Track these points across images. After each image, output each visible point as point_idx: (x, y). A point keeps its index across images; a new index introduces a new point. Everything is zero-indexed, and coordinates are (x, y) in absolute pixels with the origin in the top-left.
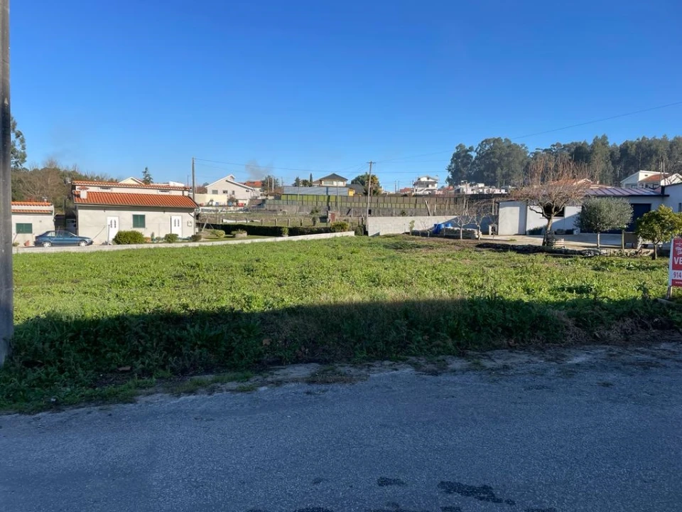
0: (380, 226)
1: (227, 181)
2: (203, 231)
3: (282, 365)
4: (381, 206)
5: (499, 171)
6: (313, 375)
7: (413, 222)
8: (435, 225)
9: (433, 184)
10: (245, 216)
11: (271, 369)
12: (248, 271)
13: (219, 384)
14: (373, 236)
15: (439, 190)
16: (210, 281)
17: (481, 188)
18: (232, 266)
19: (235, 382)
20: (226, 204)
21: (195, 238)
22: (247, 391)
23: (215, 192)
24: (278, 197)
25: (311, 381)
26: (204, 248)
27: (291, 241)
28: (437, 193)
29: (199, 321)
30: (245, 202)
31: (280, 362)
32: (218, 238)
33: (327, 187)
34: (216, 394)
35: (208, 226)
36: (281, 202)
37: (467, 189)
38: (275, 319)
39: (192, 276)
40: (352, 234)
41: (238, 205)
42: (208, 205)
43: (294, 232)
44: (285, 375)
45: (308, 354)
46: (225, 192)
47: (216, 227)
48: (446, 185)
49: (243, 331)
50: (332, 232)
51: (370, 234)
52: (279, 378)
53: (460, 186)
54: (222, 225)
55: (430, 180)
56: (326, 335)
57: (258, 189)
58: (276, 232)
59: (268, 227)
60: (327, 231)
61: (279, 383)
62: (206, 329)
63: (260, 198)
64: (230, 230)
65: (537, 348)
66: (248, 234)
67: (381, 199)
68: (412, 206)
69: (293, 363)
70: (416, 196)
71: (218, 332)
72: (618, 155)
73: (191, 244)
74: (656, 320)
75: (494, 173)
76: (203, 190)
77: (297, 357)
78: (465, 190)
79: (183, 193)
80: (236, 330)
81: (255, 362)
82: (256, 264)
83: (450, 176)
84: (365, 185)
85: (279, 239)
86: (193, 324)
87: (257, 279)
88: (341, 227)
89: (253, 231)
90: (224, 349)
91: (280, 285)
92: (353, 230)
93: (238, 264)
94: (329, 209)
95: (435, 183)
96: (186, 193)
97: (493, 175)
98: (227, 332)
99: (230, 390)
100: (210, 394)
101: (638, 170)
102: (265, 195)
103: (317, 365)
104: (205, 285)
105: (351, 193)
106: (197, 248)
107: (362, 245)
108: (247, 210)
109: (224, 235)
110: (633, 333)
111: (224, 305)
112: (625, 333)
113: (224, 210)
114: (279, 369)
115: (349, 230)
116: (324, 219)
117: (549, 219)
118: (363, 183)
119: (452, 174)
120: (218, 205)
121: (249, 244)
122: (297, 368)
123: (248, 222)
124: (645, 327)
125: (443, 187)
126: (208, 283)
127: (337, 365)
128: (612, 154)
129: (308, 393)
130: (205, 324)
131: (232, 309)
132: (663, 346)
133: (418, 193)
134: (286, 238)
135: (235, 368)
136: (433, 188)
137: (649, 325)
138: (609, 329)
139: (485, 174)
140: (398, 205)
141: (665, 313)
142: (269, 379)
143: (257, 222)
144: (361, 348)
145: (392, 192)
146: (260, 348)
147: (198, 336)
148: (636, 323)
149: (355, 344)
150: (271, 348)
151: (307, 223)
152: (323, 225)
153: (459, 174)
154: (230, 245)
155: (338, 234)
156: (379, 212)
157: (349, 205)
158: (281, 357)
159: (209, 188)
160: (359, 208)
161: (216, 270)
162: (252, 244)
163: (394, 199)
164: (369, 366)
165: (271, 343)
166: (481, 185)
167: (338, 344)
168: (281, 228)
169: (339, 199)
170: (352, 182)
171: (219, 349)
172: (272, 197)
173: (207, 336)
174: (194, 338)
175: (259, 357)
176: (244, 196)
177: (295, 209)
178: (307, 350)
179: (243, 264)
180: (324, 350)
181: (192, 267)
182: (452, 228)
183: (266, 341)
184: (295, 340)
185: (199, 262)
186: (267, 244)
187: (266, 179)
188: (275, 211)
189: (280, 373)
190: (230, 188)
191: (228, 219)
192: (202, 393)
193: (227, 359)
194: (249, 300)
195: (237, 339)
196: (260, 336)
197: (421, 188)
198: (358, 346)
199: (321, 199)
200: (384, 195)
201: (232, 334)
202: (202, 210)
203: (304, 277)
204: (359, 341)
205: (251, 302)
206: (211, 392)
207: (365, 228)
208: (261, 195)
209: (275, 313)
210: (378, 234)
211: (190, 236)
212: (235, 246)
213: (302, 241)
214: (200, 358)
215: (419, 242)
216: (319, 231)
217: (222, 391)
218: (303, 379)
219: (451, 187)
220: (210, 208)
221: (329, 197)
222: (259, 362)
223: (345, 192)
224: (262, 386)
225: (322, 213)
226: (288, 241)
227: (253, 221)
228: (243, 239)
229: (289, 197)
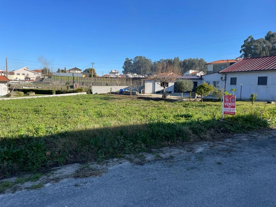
0: (97, 90)
1: (24, 69)
2: (12, 92)
3: (59, 166)
4: (97, 81)
5: (142, 69)
6: (77, 172)
7: (112, 88)
8: (121, 90)
9: (117, 73)
10: (34, 85)
11: (52, 170)
12: (36, 111)
13: (19, 185)
14: (95, 94)
15: (119, 76)
16: (15, 117)
17: (136, 75)
18: (27, 109)
19: (30, 182)
20: (24, 80)
21: (8, 96)
22: (38, 188)
23: (18, 74)
24: (50, 77)
25: (76, 177)
26: (12, 100)
27: (57, 97)
28: (119, 77)
29: (6, 144)
30: (34, 79)
31: (57, 165)
32: (20, 96)
33: (73, 73)
34: (17, 192)
35: (15, 90)
36: (51, 79)
37: (130, 76)
38: (53, 140)
39: (5, 115)
40: (85, 93)
41: (30, 80)
42: (15, 80)
43: (58, 92)
44: (61, 173)
45: (73, 158)
46: (23, 74)
47: (19, 90)
48: (122, 74)
49: (34, 148)
50: (76, 92)
51: (93, 93)
52: (57, 176)
53: (127, 74)
54: (22, 89)
55: (116, 72)
56: (82, 147)
57: (40, 73)
58: (50, 92)
59: (45, 91)
60: (74, 92)
61: (57, 180)
62: (11, 149)
63: (41, 77)
64: (26, 92)
65: (180, 145)
66: (35, 94)
67: (97, 79)
68: (110, 82)
69: (64, 164)
70: (111, 78)
71: (18, 150)
72: (182, 64)
73: (6, 99)
74: (222, 129)
75: (140, 69)
76: (12, 73)
77: (67, 161)
78: (129, 76)
79: (1, 74)
80: (30, 148)
81: (42, 166)
82: (40, 108)
83: (124, 70)
84: (89, 73)
85: (51, 96)
86: (3, 146)
87: (41, 116)
88: (80, 90)
89: (38, 92)
90: (22, 160)
91: (53, 118)
92: (86, 92)
93: (30, 108)
94: (74, 82)
95: (118, 73)
96: (3, 74)
97: (139, 70)
98: (24, 150)
99: (27, 188)
100: (13, 193)
101: (189, 70)
102: (43, 76)
103: (78, 164)
104: (13, 119)
105: (84, 76)
106: (9, 100)
107: (91, 98)
108: (35, 83)
109: (23, 94)
110: (214, 135)
111: (22, 134)
112: (212, 135)
113: (23, 82)
114: (57, 169)
115: (84, 92)
116: (72, 87)
117: (164, 87)
118: (88, 72)
119: (125, 69)
120: (20, 80)
121: (36, 98)
122: (67, 168)
123: (36, 88)
124: (218, 132)
125: (121, 75)
126: (14, 118)
127: (89, 163)
128: (180, 64)
129: (76, 185)
130: (10, 146)
131: (27, 136)
132: (228, 140)
133: (111, 77)
134: (55, 95)
135: (29, 171)
136: (117, 75)
137: (220, 131)
138: (206, 134)
139: (137, 70)
140: (104, 82)
141: (224, 126)
142: (51, 177)
143: (40, 88)
144: (101, 153)
145: (101, 76)
146: (45, 157)
147: (6, 153)
148: (215, 131)
149: (98, 150)
150: (51, 157)
151: (65, 88)
152: (72, 89)
153: (127, 70)
154: (27, 99)
155: (79, 94)
156: (96, 84)
157: (83, 81)
158: (57, 162)
159: (16, 72)
160: (87, 82)
161: (19, 112)
162: (38, 98)
163: (102, 79)
164: (107, 162)
165: (51, 154)
166: (135, 74)
167: (89, 151)
168: (52, 91)
169: (78, 78)
170: (84, 71)
171: (19, 160)
172: (47, 77)
173: (12, 152)
174: (3, 155)
175: (44, 163)
176: (33, 76)
177: (58, 82)
178: (72, 156)
179: (33, 108)
180: (81, 155)
181: (6, 110)
182: (127, 91)
183: (48, 153)
184: (65, 151)
185: (10, 108)
186: (45, 98)
187: (44, 69)
188: (49, 83)
189: (57, 172)
190: (26, 73)
191: (25, 87)
192: (8, 192)
193: (25, 166)
194: (37, 130)
195: (30, 153)
196: (45, 150)
197: (112, 75)
198: (100, 151)
199: (70, 78)
200: (98, 77)
201: (28, 150)
202: (12, 82)
203: (65, 114)
204: (100, 148)
205: (38, 131)
206: (14, 190)
207: (91, 91)
208: (42, 76)
209: (53, 136)
210: (97, 93)
211: (6, 95)
212: (29, 99)
213: (62, 96)
214: (7, 167)
215: (115, 96)
216: (70, 92)
217: (21, 189)
218: (71, 175)
219: (124, 75)
220: (16, 82)
221: (74, 77)
222: (44, 166)
223: (81, 75)
224: (47, 183)
225: (71, 84)
226: (56, 97)
227: (38, 88)
228: (33, 96)
229: (55, 77)
